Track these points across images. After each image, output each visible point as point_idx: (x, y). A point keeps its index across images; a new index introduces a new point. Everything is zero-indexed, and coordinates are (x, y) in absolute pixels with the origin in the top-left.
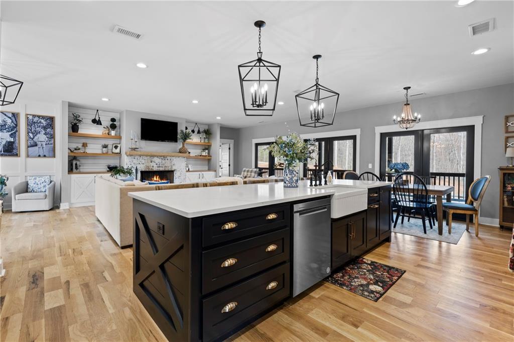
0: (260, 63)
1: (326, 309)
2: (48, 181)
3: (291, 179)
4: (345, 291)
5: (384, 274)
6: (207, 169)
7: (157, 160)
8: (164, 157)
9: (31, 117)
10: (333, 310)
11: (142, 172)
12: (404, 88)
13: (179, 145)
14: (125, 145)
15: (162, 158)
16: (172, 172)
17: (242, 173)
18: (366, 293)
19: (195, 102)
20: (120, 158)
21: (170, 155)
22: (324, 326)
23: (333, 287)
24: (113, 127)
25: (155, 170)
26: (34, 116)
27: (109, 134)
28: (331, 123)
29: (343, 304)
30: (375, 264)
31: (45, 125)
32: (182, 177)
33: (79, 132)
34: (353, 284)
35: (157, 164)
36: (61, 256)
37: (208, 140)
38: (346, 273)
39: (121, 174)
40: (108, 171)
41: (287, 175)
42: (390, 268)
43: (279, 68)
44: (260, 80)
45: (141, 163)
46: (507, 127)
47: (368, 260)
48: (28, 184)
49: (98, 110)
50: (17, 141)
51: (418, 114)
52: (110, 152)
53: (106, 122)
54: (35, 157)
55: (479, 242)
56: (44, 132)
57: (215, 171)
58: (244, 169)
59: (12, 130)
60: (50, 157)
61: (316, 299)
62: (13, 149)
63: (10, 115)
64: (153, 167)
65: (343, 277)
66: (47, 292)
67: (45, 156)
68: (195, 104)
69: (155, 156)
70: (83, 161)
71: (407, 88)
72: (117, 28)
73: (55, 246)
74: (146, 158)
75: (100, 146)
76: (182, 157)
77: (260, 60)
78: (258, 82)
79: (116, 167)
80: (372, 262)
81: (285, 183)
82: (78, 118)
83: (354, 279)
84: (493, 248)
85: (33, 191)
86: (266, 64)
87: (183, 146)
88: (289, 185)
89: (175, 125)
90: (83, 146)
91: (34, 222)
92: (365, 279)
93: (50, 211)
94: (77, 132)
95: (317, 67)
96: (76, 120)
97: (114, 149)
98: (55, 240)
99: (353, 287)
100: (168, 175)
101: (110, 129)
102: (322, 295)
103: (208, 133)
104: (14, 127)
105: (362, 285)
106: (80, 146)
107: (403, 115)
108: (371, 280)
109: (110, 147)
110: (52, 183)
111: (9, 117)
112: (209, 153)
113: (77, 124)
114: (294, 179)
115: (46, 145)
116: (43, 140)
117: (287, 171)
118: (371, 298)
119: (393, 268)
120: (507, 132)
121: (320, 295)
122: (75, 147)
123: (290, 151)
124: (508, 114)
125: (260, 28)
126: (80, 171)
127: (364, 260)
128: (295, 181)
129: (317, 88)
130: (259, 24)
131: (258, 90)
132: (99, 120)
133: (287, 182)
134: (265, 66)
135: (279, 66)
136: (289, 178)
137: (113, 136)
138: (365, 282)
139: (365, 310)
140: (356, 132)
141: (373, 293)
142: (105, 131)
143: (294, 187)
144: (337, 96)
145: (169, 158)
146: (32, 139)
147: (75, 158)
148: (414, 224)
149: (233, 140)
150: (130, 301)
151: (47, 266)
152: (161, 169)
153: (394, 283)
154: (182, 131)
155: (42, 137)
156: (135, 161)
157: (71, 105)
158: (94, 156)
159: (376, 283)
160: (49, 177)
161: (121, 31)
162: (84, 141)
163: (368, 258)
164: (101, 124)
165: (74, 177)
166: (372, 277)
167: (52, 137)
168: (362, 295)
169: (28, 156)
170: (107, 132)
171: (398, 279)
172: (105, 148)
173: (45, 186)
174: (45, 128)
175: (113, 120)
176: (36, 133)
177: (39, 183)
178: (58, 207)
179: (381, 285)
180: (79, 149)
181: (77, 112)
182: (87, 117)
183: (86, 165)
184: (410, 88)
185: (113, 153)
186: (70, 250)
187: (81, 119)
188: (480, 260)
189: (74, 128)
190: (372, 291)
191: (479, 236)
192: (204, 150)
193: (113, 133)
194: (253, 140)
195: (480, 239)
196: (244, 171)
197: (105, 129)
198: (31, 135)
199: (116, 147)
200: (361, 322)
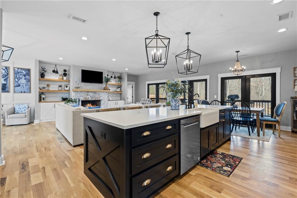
0: (157, 37)
1: (200, 182)
2: (27, 107)
3: (176, 105)
4: (209, 170)
5: (230, 160)
6: (120, 99)
7: (91, 94)
8: (95, 92)
9: (16, 69)
10: (204, 182)
11: (82, 101)
12: (236, 52)
13: (103, 85)
14: (72, 85)
15: (94, 93)
16: (100, 101)
17: (141, 101)
18: (222, 172)
19: (114, 60)
20: (69, 93)
21: (98, 91)
22: (201, 192)
23: (202, 168)
24: (65, 75)
25: (90, 100)
26: (18, 68)
27: (62, 79)
28: (196, 72)
29: (210, 179)
30: (224, 154)
31: (25, 74)
32: (106, 104)
33: (45, 78)
34: (213, 166)
35: (91, 96)
36: (38, 152)
37: (120, 82)
38: (208, 160)
39: (70, 103)
40: (62, 101)
41: (173, 102)
42: (233, 156)
43: (169, 40)
44: (157, 47)
45: (81, 96)
46: (295, 74)
47: (219, 152)
48: (15, 109)
49: (56, 65)
50: (8, 84)
51: (244, 67)
52: (63, 90)
53: (61, 72)
54: (19, 93)
55: (281, 140)
56: (24, 78)
57: (125, 100)
58: (142, 99)
59: (5, 77)
60: (27, 93)
61: (193, 176)
62: (6, 88)
63: (4, 68)
64: (88, 98)
65: (207, 162)
66: (32, 174)
67: (25, 92)
68: (114, 61)
69: (90, 92)
70: (47, 95)
71: (237, 52)
72: (72, 16)
73: (33, 146)
74: (84, 93)
75: (57, 86)
76: (105, 92)
77: (157, 35)
78: (156, 48)
79: (67, 99)
80: (222, 153)
81: (172, 107)
82: (44, 70)
83: (213, 163)
84: (290, 144)
85: (18, 113)
86: (161, 37)
87: (106, 86)
88: (174, 108)
89: (101, 74)
90: (47, 86)
91: (19, 131)
92: (220, 163)
93: (28, 125)
94: (44, 78)
95: (188, 40)
96: (43, 71)
97: (65, 88)
98: (33, 142)
99: (214, 168)
100: (97, 103)
101: (63, 76)
102: (196, 174)
103: (120, 78)
104: (7, 75)
105: (219, 167)
106: (45, 86)
107: (235, 67)
108: (223, 164)
109: (63, 87)
110: (29, 108)
111: (3, 69)
112: (121, 90)
113: (44, 73)
114: (177, 105)
115: (25, 85)
116: (24, 83)
117: (173, 100)
118: (225, 175)
119: (235, 156)
120: (295, 77)
121: (195, 174)
122: (43, 87)
123: (175, 88)
124: (295, 67)
125: (157, 16)
126: (45, 101)
127: (217, 152)
128: (177, 106)
129: (188, 52)
130: (156, 14)
131: (156, 52)
132: (57, 71)
133: (173, 107)
134: (160, 38)
135: (169, 39)
136: (174, 104)
137: (65, 80)
138: (220, 165)
139: (223, 182)
140: (207, 77)
141: (226, 172)
142: (60, 77)
143: (177, 110)
144: (200, 56)
145: (98, 93)
146: (17, 82)
147: (43, 93)
148: (242, 130)
149: (134, 82)
150: (82, 179)
151: (30, 158)
152: (93, 99)
153: (237, 166)
154: (105, 77)
155: (23, 81)
156: (78, 95)
157: (40, 62)
158: (54, 92)
159: (227, 166)
160: (27, 104)
161: (75, 18)
162: (48, 83)
163: (220, 151)
164: (58, 73)
165: (42, 104)
166: (224, 162)
167: (29, 81)
168: (220, 173)
169: (15, 92)
170: (61, 78)
171: (239, 163)
172: (60, 87)
173: (25, 110)
174: (25, 76)
175: (65, 71)
176: (19, 79)
177: (21, 108)
178: (33, 123)
179: (230, 167)
180: (45, 88)
181: (44, 66)
182: (50, 69)
183: (49, 97)
184: (239, 51)
185: (65, 90)
186: (43, 148)
187: (46, 70)
188: (284, 151)
189: (42, 75)
190: (225, 170)
191: (281, 137)
192: (118, 88)
193: (65, 78)
194: (146, 82)
195: (281, 138)
196: (142, 100)
197: (60, 76)
198: (16, 80)
199: (67, 87)
200: (222, 190)
